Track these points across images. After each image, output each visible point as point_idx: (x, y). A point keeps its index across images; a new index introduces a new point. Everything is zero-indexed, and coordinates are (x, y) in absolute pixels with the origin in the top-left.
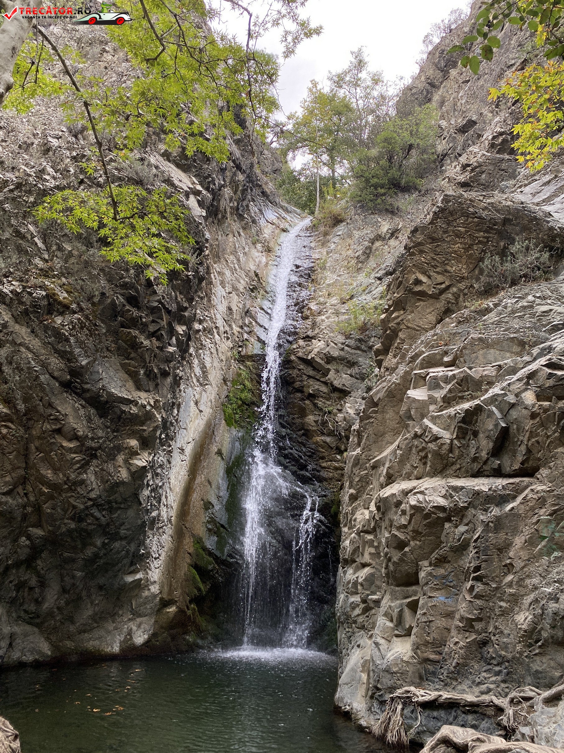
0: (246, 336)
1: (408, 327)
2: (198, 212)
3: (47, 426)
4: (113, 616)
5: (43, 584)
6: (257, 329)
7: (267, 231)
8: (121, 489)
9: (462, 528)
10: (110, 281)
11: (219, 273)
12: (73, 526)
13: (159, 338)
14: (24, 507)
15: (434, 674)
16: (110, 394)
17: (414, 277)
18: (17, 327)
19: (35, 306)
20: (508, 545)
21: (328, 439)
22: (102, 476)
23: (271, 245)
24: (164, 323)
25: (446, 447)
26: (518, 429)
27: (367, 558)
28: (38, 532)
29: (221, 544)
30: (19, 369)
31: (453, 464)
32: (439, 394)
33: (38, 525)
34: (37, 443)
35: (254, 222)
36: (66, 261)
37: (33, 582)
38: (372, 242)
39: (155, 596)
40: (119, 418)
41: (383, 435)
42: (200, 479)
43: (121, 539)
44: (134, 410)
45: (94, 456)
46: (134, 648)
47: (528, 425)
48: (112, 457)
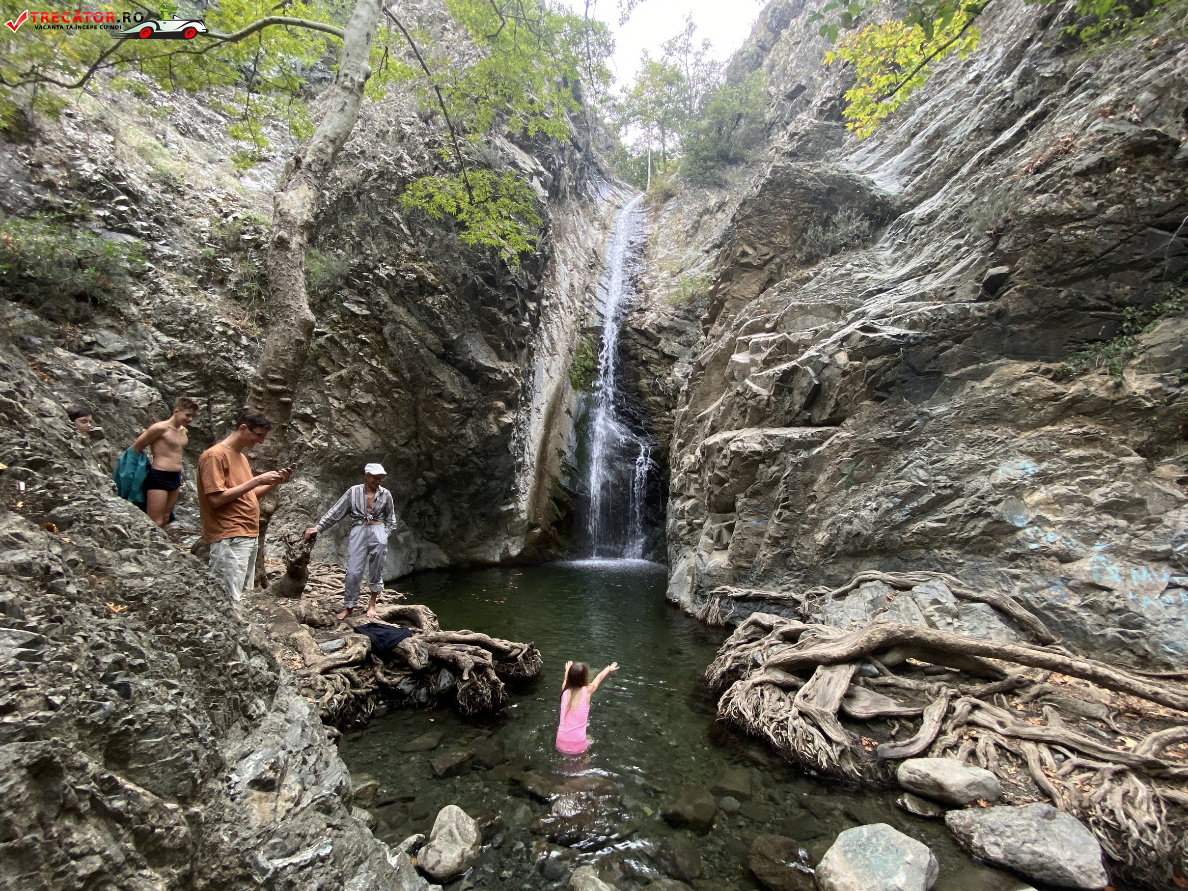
0: (587, 310)
1: (734, 298)
2: (542, 193)
3: (430, 391)
4: (493, 535)
5: (438, 513)
6: (597, 304)
7: (603, 209)
8: (494, 441)
9: (774, 468)
10: (469, 263)
11: (561, 252)
12: (458, 469)
13: (515, 314)
14: (419, 455)
15: (745, 577)
16: (479, 364)
17: (741, 249)
18: (395, 307)
19: (408, 288)
20: (813, 481)
21: (659, 399)
22: (478, 431)
23: (607, 222)
24: (518, 300)
25: (764, 402)
26: (829, 386)
27: (692, 492)
28: (432, 474)
29: (573, 482)
30: (401, 344)
31: (769, 416)
32: (760, 357)
33: (431, 469)
34: (423, 405)
35: (591, 200)
36: (430, 246)
37: (431, 511)
38: (701, 215)
39: (524, 521)
40: (488, 384)
41: (708, 394)
42: (554, 433)
43: (497, 479)
44: (499, 377)
45: (471, 415)
46: (511, 558)
47: (839, 382)
48: (484, 416)
